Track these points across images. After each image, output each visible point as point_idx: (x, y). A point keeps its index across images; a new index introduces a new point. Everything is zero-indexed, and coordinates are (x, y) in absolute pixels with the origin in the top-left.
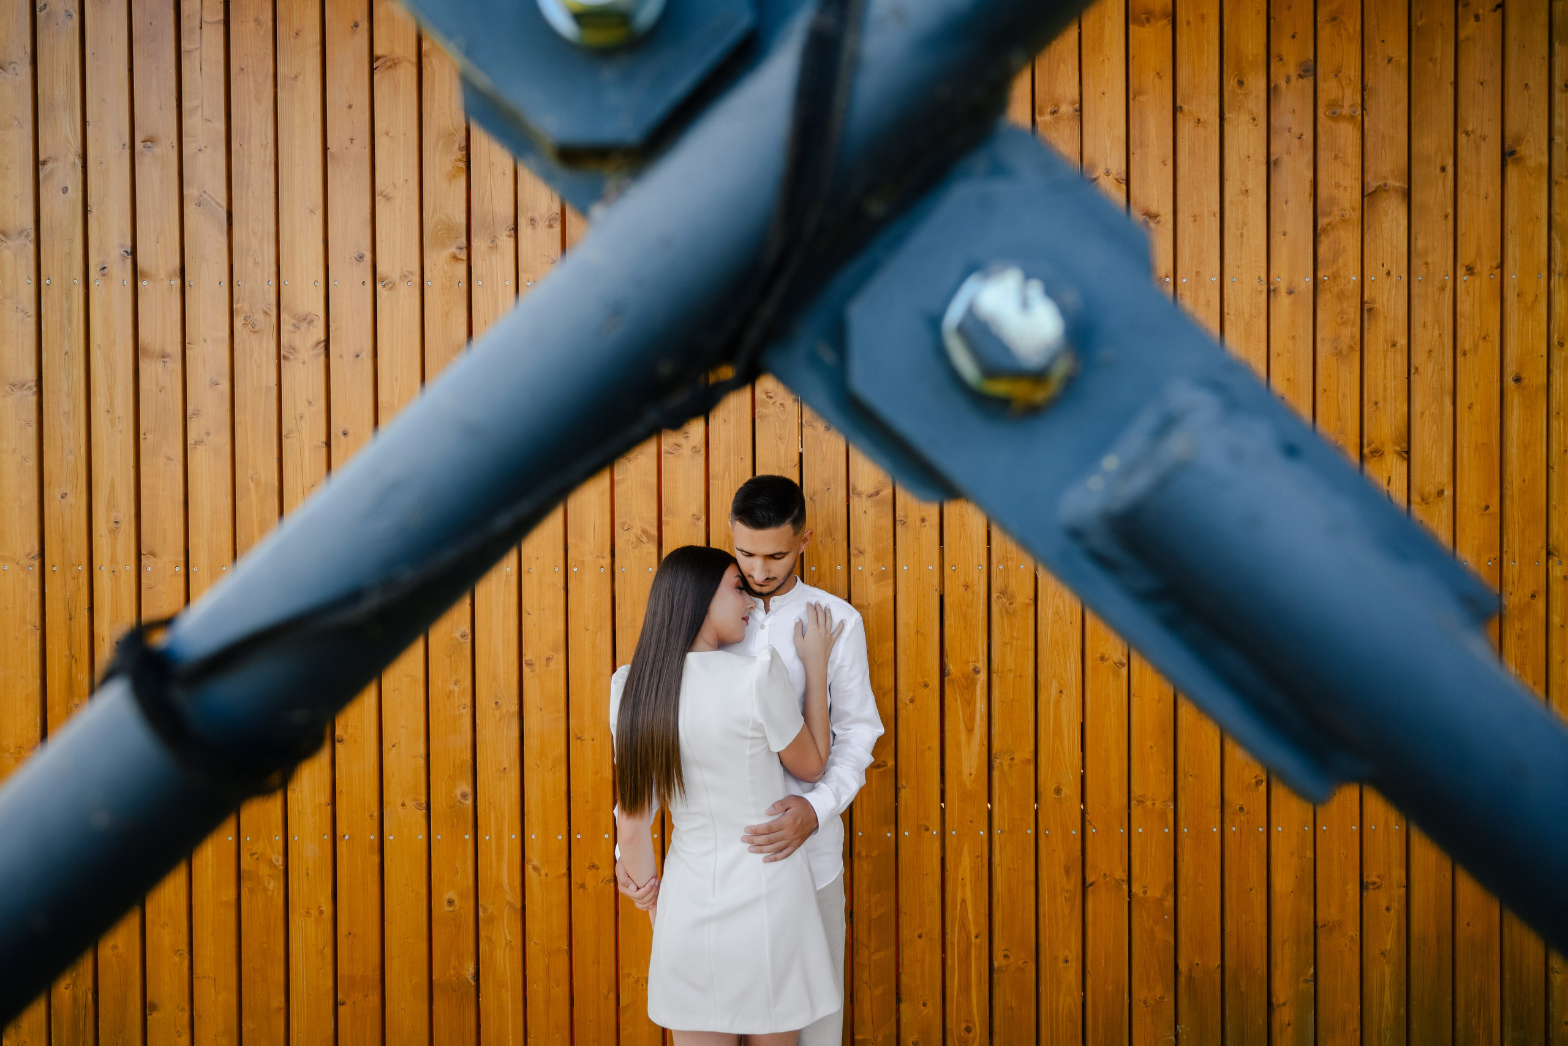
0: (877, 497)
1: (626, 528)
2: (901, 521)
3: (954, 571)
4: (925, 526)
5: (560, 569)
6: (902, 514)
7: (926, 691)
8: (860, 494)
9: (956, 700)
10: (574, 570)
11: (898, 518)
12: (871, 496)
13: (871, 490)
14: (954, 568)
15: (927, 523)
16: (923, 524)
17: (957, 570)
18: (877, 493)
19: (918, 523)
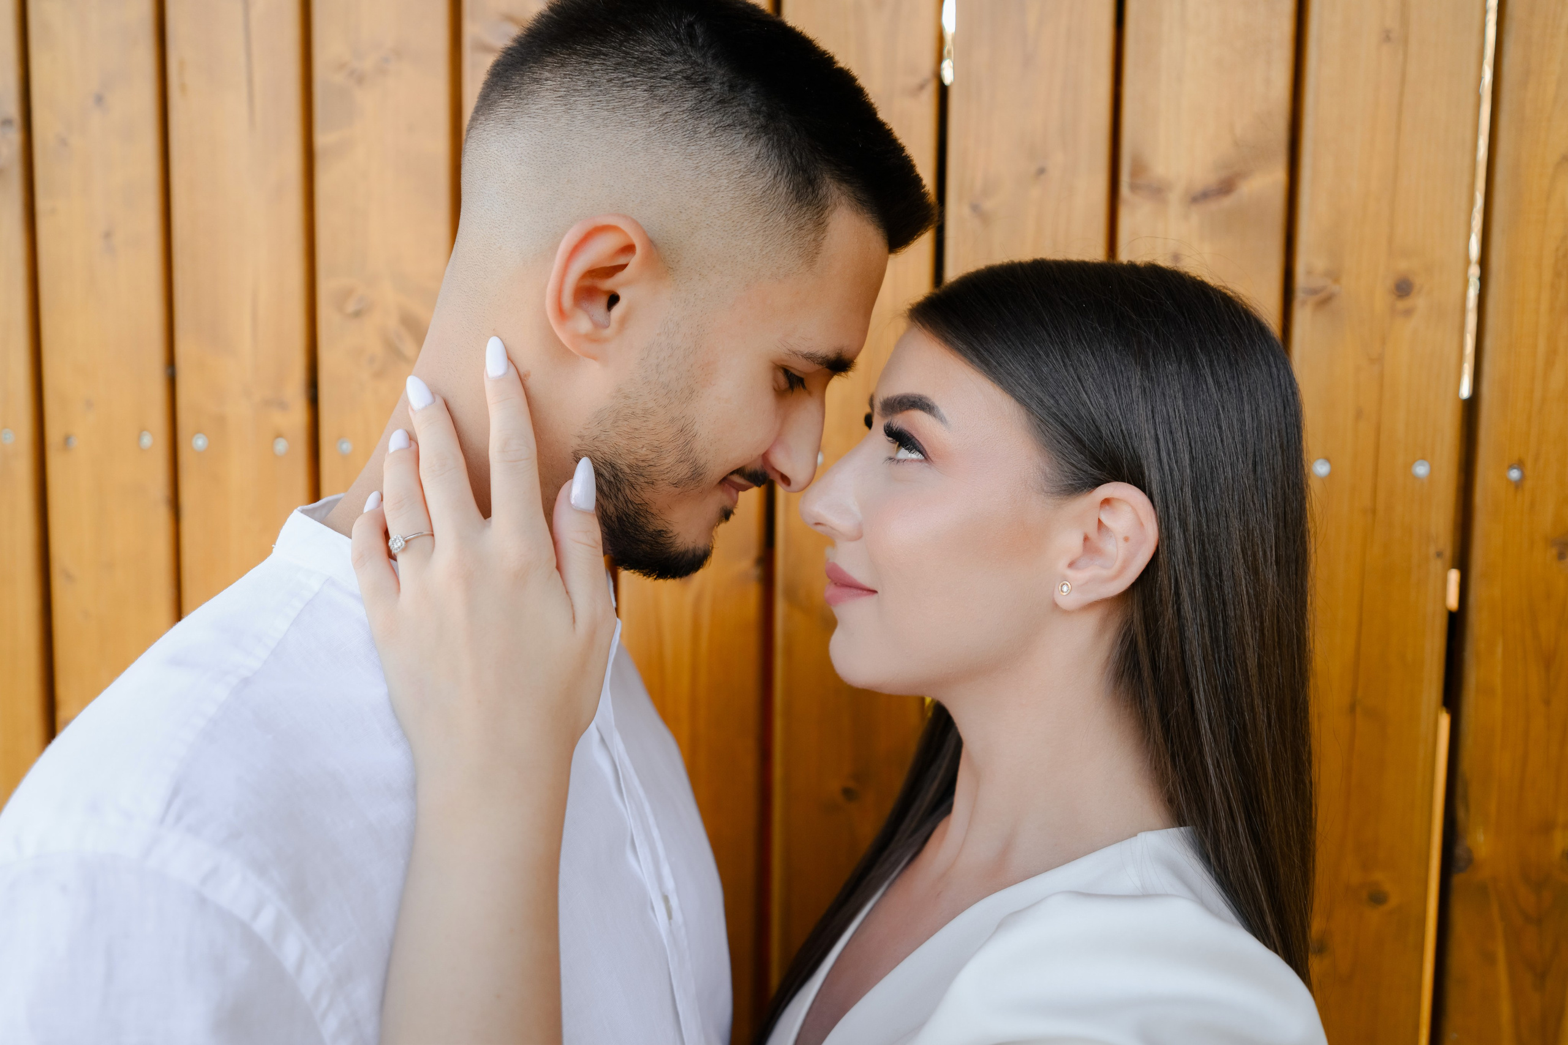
0: (1227, 202)
1: (351, 307)
2: (1314, 292)
3: (1518, 485)
4: (1408, 313)
5: (154, 440)
6: (1321, 264)
7: (1374, 916)
8: (1158, 192)
9: (1489, 958)
10: (195, 443)
11: (1301, 279)
12: (1200, 198)
13: (1203, 176)
14: (1515, 474)
15: (1419, 302)
16: (1401, 305)
17: (1528, 484)
18: (1226, 187)
19: (1382, 298)
